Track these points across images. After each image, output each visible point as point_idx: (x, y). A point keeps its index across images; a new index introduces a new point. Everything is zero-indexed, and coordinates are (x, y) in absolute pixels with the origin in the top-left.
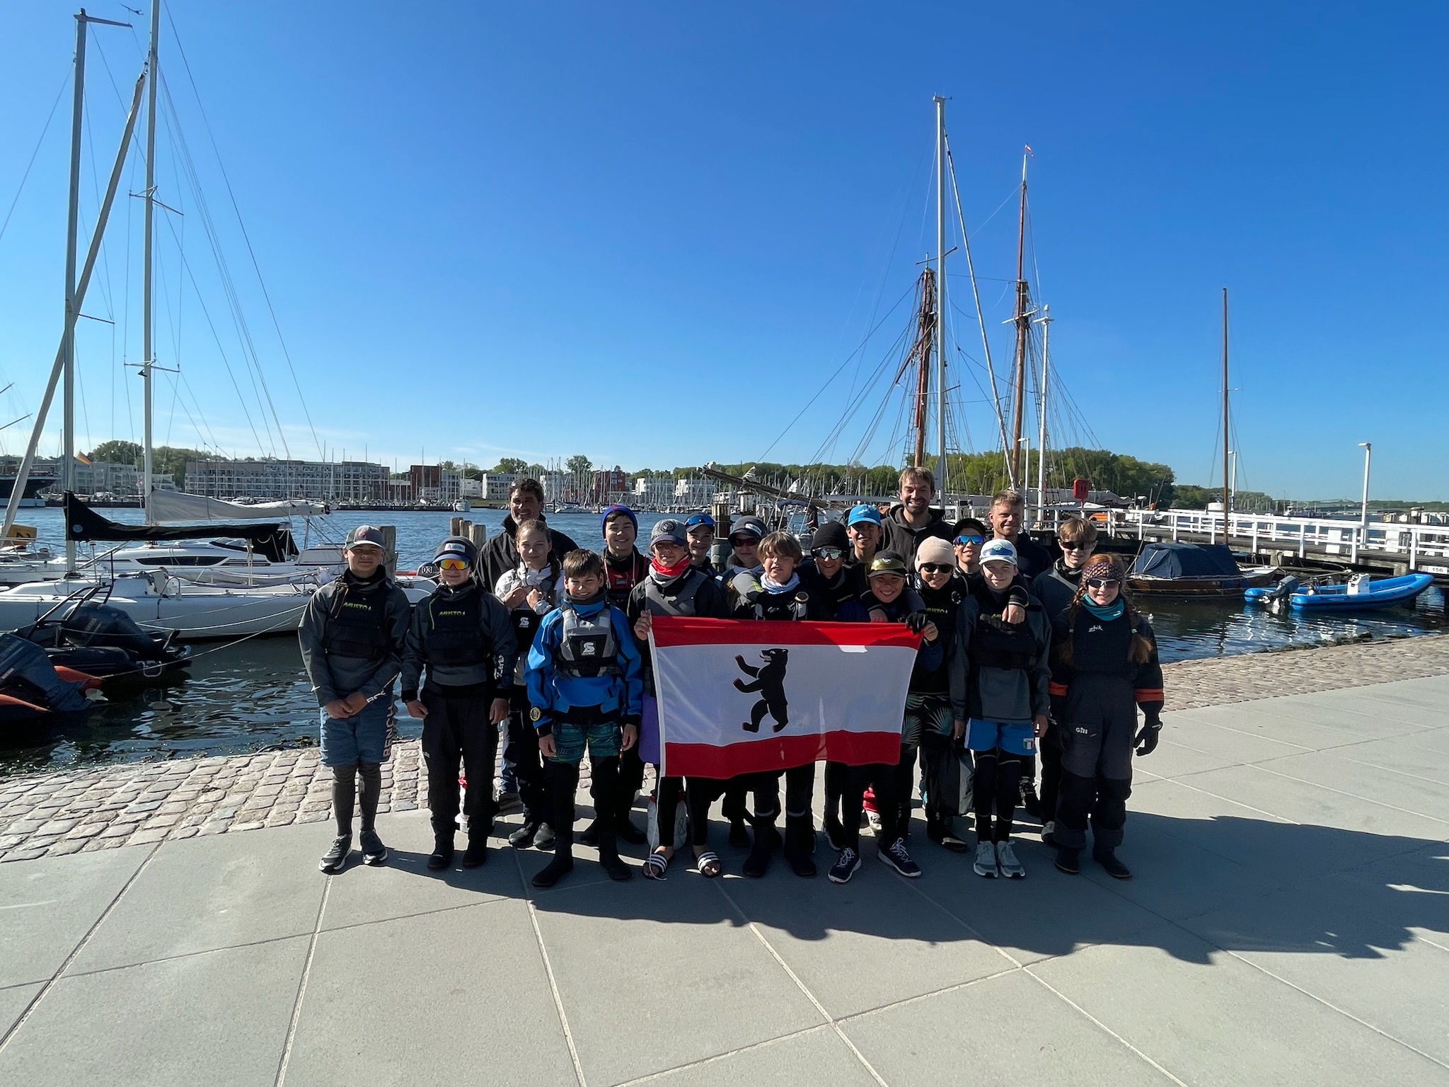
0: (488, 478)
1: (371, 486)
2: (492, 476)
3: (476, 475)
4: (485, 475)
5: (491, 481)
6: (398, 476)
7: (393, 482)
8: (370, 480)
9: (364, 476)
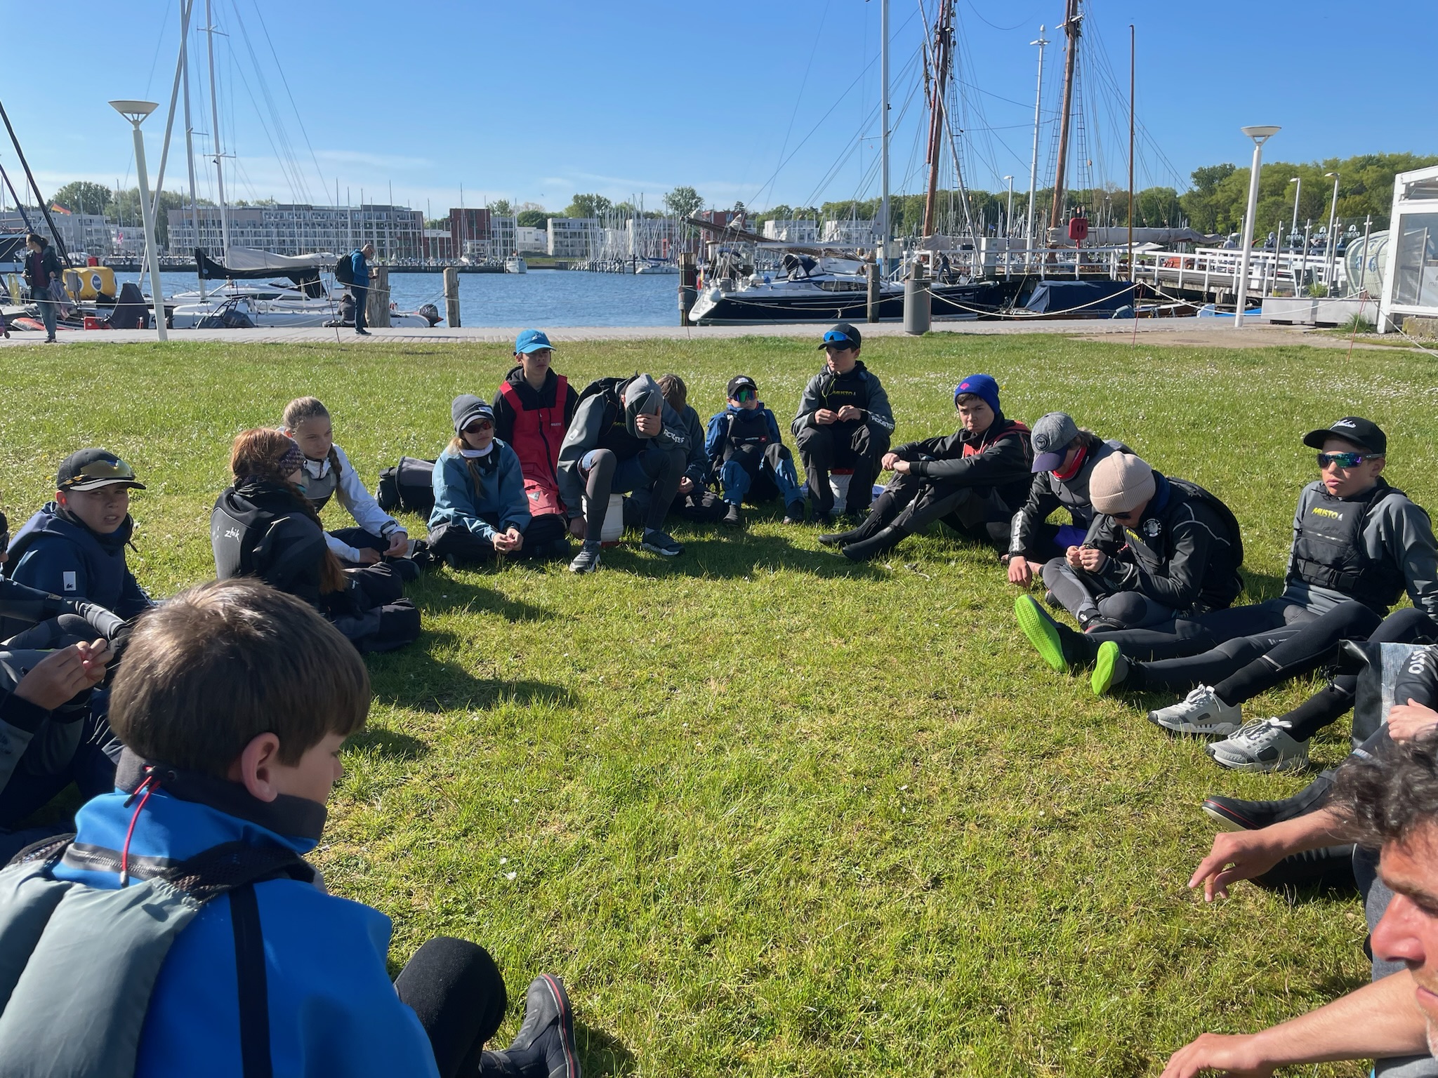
0: (555, 225)
1: (400, 239)
2: (560, 222)
3: (537, 220)
4: (550, 221)
5: (558, 230)
6: (434, 225)
7: (429, 234)
8: (398, 230)
9: (390, 225)
